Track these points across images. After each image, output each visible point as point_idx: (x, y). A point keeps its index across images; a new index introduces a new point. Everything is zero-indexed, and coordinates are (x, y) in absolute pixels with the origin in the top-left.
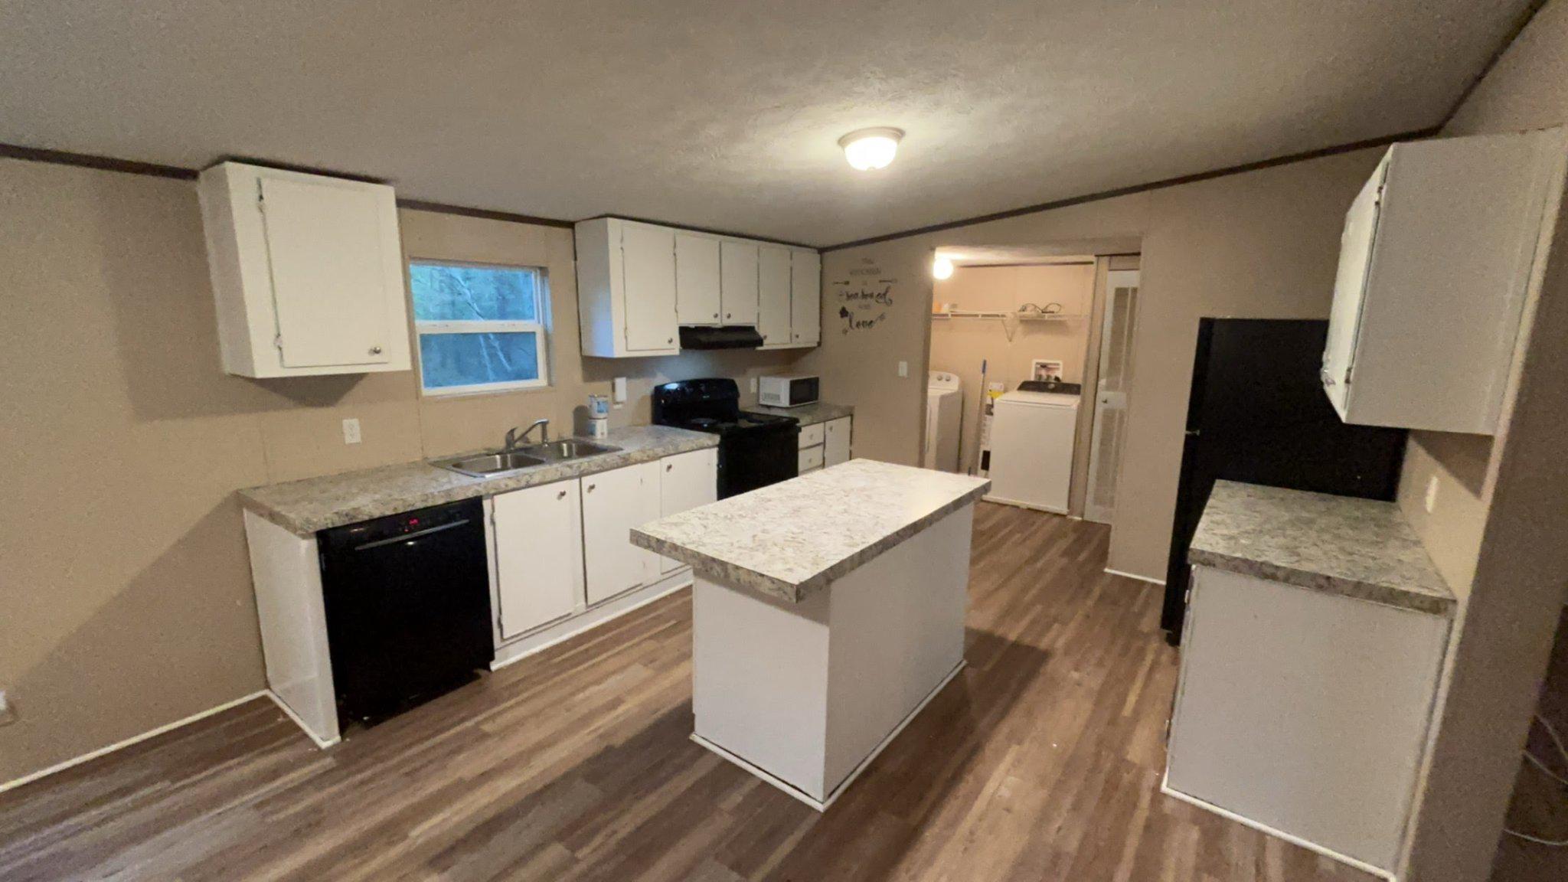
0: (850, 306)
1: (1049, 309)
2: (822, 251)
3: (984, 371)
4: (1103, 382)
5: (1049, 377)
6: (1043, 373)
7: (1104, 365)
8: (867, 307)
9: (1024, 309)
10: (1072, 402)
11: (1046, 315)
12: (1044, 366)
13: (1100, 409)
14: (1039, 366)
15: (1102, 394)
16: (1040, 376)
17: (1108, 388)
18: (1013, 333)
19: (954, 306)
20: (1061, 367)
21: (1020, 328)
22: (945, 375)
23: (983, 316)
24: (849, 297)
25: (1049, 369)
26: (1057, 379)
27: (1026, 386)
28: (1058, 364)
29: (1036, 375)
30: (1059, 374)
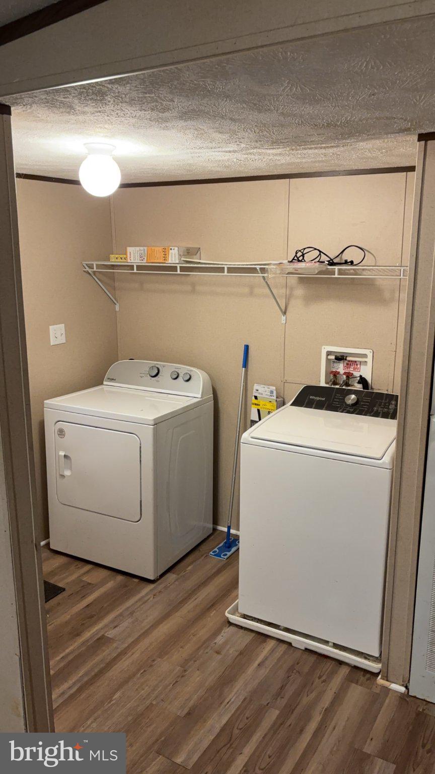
1: (347, 256)
3: (245, 365)
5: (349, 376)
6: (341, 368)
9: (299, 258)
11: (336, 268)
12: (340, 358)
14: (333, 357)
16: (336, 374)
18: (288, 299)
19: (189, 252)
20: (369, 360)
21: (300, 292)
22: (183, 369)
23: (230, 270)
25: (349, 364)
26: (363, 381)
28: (365, 356)
29: (328, 373)
30: (366, 372)
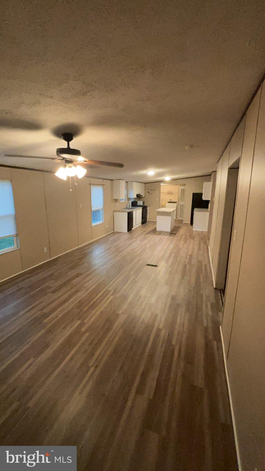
0: (149, 191)
2: (145, 183)
4: (180, 201)
6: (171, 200)
7: (180, 199)
8: (152, 191)
10: (175, 204)
11: (171, 192)
13: (180, 204)
15: (180, 203)
17: (181, 202)
20: (173, 200)
24: (149, 190)
27: (168, 202)
